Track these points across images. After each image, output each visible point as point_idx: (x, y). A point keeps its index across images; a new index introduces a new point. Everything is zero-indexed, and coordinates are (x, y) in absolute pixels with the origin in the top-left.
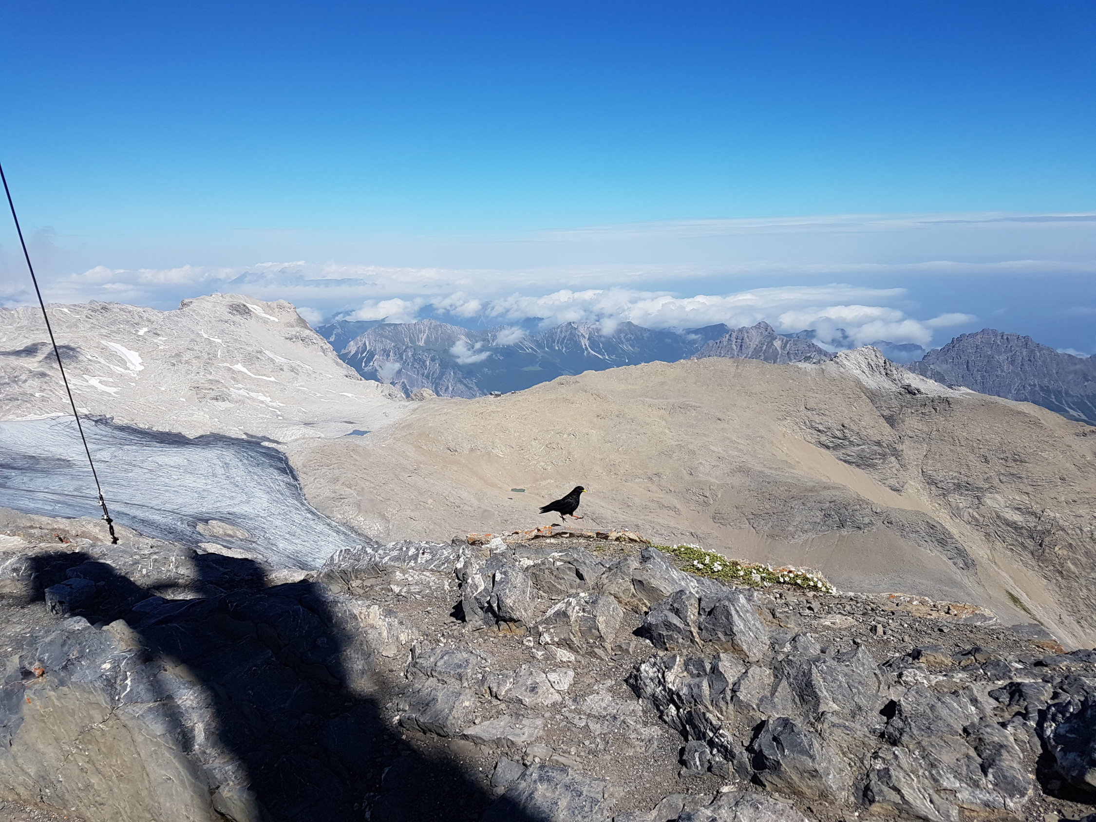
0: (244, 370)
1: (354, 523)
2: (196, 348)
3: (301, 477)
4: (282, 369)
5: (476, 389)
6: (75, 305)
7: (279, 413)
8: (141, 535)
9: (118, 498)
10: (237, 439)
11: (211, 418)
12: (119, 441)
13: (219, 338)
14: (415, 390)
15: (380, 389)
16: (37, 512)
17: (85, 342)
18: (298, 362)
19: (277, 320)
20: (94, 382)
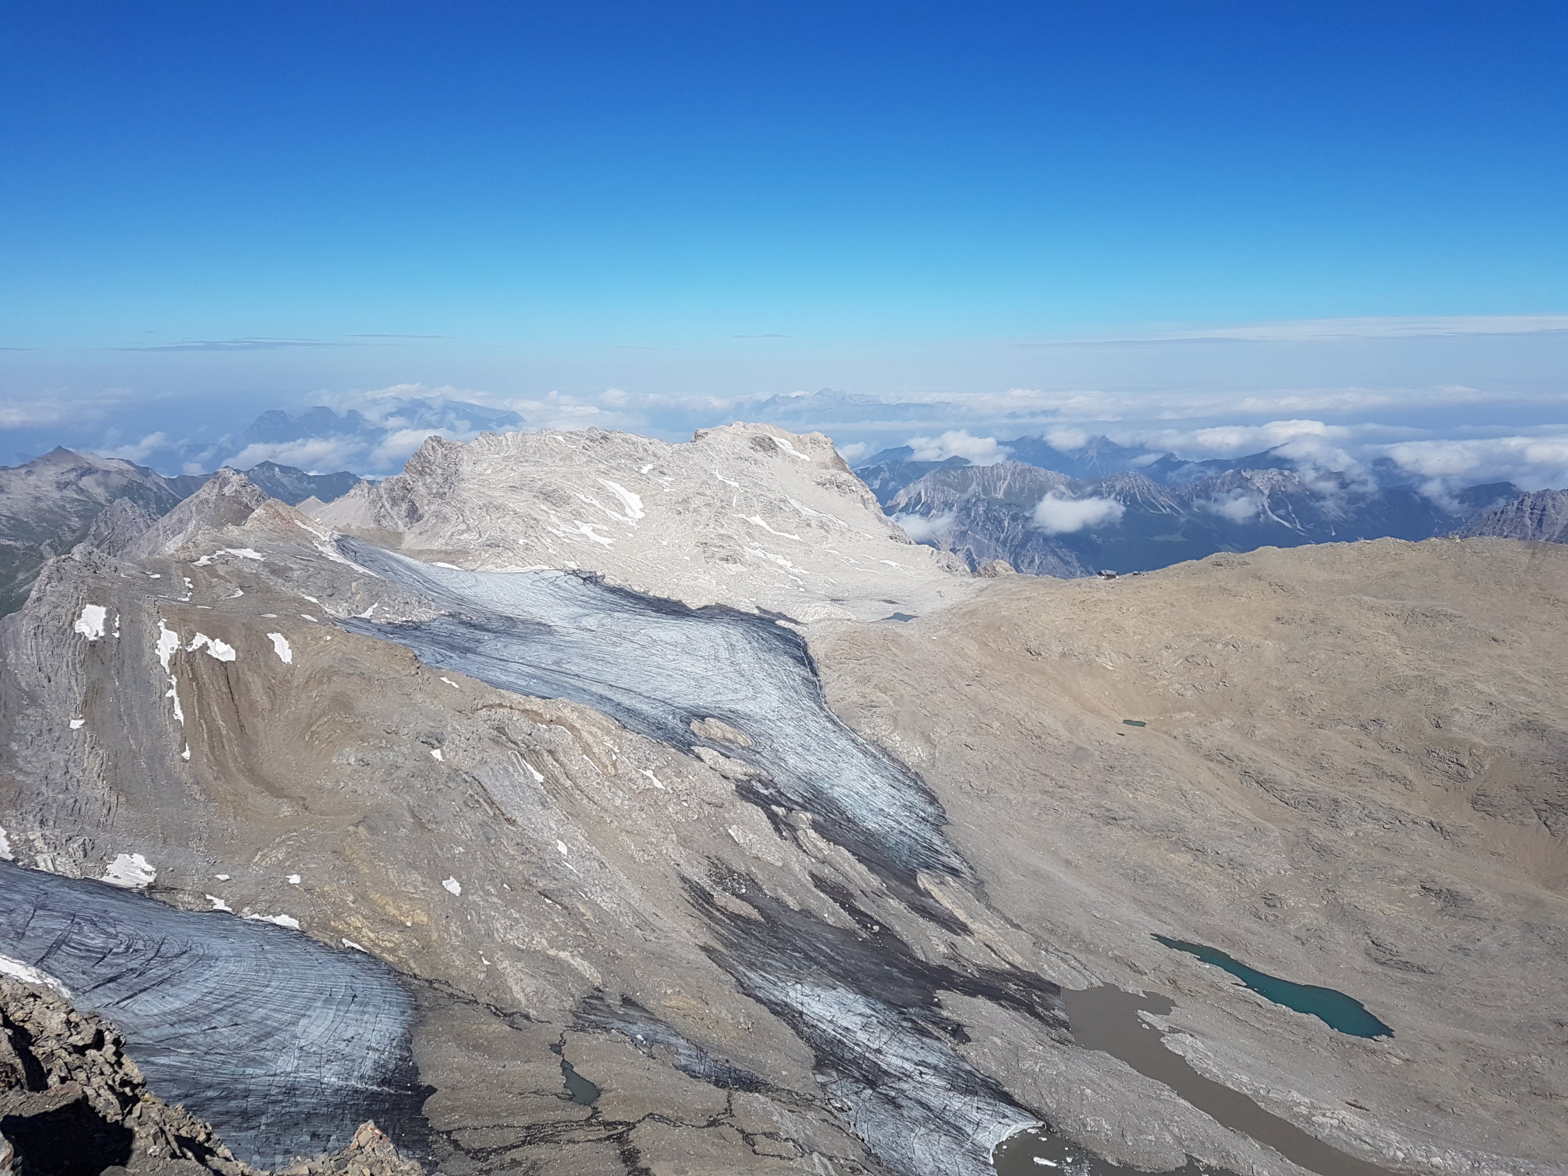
0: (763, 524)
1: (888, 743)
2: (708, 492)
3: (823, 671)
4: (809, 525)
5: (1076, 564)
6: (571, 433)
7: (801, 583)
8: (625, 727)
9: (601, 678)
10: (747, 614)
11: (717, 584)
12: (608, 606)
13: (736, 480)
14: (985, 561)
15: (935, 558)
16: (509, 687)
17: (580, 479)
18: (830, 516)
19: (808, 459)
20: (586, 529)
